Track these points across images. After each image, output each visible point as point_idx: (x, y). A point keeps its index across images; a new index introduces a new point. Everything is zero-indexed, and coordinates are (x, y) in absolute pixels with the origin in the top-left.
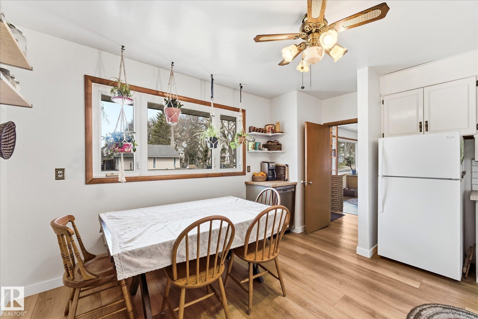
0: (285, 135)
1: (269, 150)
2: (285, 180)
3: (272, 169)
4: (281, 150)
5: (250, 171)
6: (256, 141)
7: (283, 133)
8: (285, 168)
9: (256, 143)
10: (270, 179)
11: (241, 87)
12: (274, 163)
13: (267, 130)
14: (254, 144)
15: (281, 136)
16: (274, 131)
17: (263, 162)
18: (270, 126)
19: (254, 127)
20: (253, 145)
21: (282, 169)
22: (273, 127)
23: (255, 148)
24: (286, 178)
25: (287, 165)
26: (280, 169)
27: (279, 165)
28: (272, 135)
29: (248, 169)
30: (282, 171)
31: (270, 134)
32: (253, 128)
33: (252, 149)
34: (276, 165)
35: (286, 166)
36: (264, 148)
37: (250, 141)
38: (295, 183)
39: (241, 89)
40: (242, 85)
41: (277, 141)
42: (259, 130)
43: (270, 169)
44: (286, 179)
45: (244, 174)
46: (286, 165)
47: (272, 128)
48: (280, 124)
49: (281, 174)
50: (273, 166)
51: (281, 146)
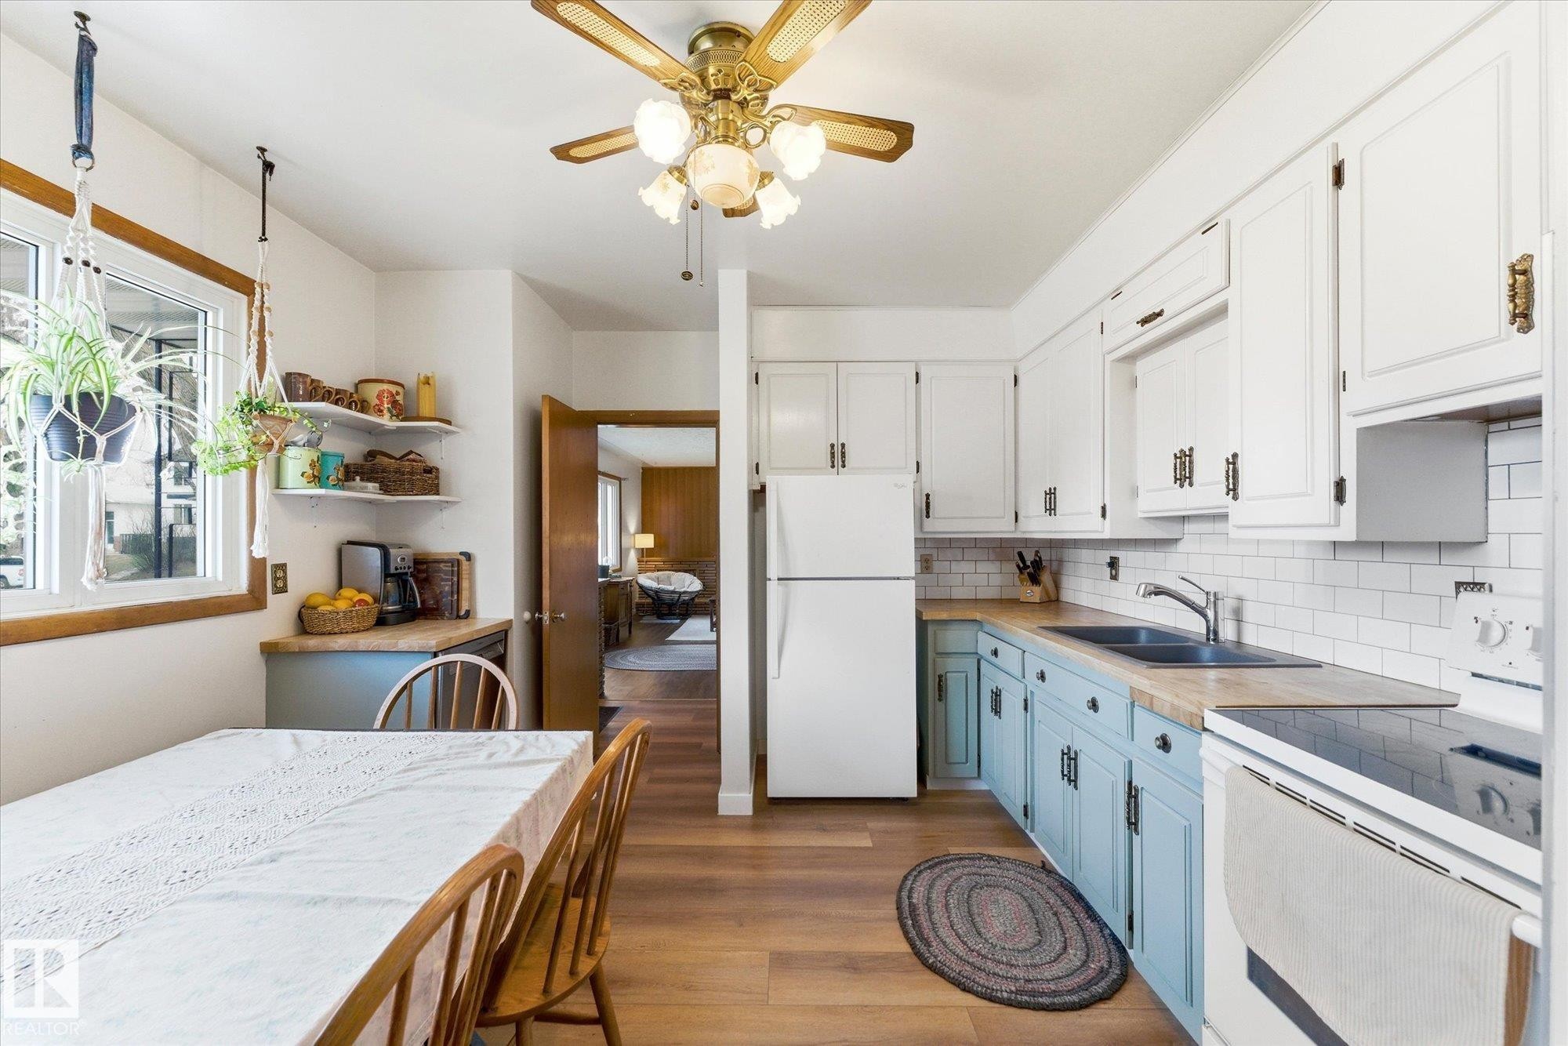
0: (453, 432)
1: (385, 489)
2: (458, 617)
3: (399, 571)
4: (438, 494)
5: (285, 585)
6: (323, 447)
7: (449, 423)
8: (459, 565)
9: (324, 454)
10: (391, 617)
11: (268, 167)
12: (407, 546)
13: (374, 401)
14: (316, 460)
15: (438, 435)
16: (400, 411)
17: (350, 543)
18: (385, 386)
19: (313, 381)
20: (312, 465)
21: (446, 573)
22: (398, 393)
23: (318, 479)
24: (465, 606)
25: (468, 556)
26: (436, 571)
27: (428, 554)
28: (398, 427)
29: (275, 579)
30: (447, 580)
31: (387, 421)
32: (309, 381)
33: (305, 480)
34: (414, 554)
35: (463, 558)
36: (362, 480)
37: (294, 444)
38: (503, 623)
39: (267, 175)
40: (269, 158)
41: (420, 455)
42: (335, 396)
43: (392, 570)
44: (462, 613)
45: (254, 601)
46: (461, 554)
47: (398, 398)
48: (435, 385)
49: (441, 593)
50: (403, 559)
51: (437, 478)
